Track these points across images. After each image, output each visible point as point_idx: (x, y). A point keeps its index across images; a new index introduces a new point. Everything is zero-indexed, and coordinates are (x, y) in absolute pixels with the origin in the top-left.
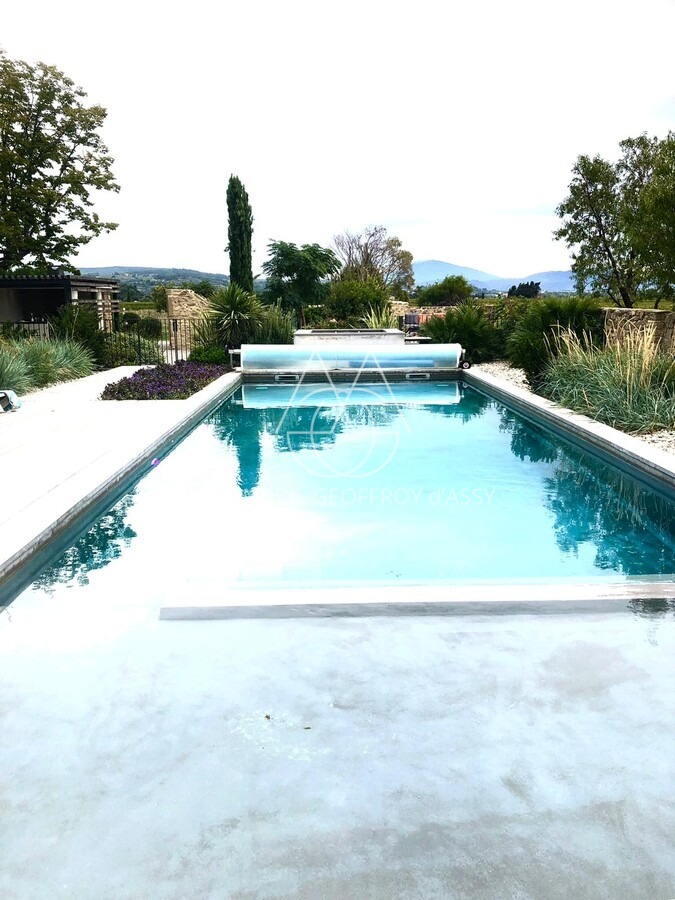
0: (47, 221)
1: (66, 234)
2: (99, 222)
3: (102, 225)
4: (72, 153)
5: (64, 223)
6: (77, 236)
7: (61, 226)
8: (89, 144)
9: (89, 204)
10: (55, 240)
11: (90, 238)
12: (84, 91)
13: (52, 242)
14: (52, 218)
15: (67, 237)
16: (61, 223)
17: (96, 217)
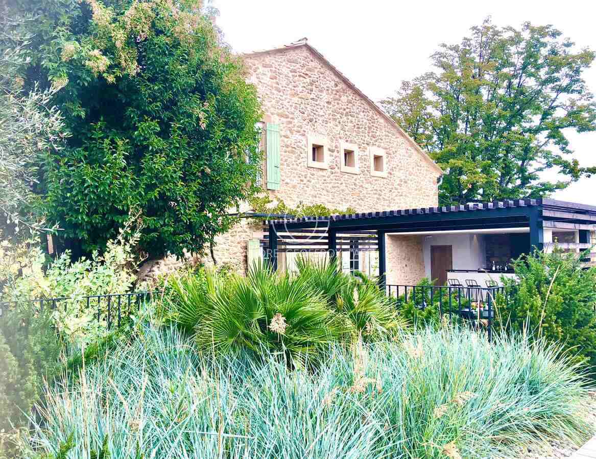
0: (522, 170)
1: (541, 181)
2: (579, 167)
3: (582, 170)
4: (554, 101)
5: (541, 169)
6: (553, 182)
7: (538, 173)
8: (573, 91)
9: (568, 152)
10: (531, 188)
11: (568, 184)
12: (571, 41)
13: (527, 190)
14: (528, 167)
15: (543, 185)
16: (538, 170)
17: (576, 163)
